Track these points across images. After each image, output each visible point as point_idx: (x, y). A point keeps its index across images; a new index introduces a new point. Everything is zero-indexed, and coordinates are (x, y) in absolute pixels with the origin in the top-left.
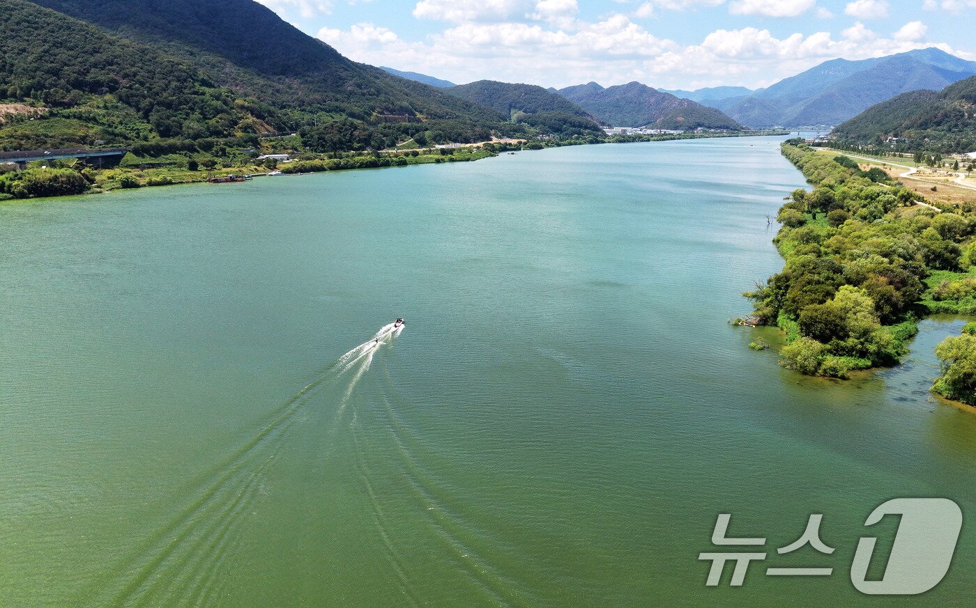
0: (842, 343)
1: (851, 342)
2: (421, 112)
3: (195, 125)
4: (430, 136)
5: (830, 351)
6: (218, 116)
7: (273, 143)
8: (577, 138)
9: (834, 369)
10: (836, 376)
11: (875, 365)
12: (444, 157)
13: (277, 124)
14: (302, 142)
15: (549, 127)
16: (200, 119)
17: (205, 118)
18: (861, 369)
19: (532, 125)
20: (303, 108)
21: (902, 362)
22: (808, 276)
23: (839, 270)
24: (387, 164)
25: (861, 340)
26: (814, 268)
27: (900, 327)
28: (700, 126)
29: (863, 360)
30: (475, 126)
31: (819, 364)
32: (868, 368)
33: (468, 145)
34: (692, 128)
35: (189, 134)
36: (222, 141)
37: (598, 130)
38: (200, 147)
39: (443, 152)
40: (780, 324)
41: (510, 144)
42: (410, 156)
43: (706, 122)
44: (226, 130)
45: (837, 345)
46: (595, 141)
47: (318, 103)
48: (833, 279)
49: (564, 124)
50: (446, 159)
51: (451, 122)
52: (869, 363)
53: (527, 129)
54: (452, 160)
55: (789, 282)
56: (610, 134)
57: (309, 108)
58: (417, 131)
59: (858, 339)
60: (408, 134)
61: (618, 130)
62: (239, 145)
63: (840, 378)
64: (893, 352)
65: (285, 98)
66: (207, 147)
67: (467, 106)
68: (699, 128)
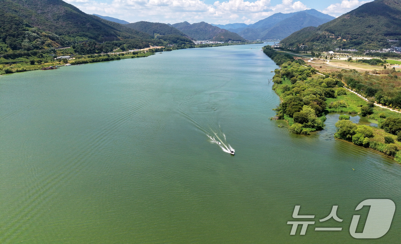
0: (307, 124)
1: (309, 123)
2: (119, 36)
3: (27, 44)
4: (126, 47)
5: (304, 127)
6: (36, 40)
7: (62, 51)
8: (184, 46)
9: (306, 132)
10: (307, 134)
11: (317, 130)
12: (134, 55)
13: (61, 43)
14: (74, 51)
15: (172, 41)
16: (28, 41)
17: (30, 41)
18: (313, 131)
19: (165, 40)
20: (69, 35)
21: (324, 129)
22: (293, 103)
23: (301, 101)
24: (112, 59)
25: (313, 123)
26: (294, 100)
27: (322, 117)
28: (230, 40)
29: (313, 129)
30: (143, 41)
31: (301, 131)
32: (315, 131)
33: (142, 50)
34: (227, 41)
35: (25, 48)
36: (40, 51)
37: (192, 42)
38: (31, 54)
39: (134, 53)
40: (285, 119)
41: (159, 49)
42: (121, 55)
43: (232, 38)
44: (40, 46)
45: (306, 124)
46: (191, 47)
47: (76, 33)
48: (300, 103)
49: (178, 40)
50: (136, 57)
51: (133, 40)
52: (315, 130)
53: (163, 42)
54: (138, 57)
55: (287, 105)
56: (196, 44)
57: (72, 35)
58: (121, 45)
59: (311, 122)
60: (117, 46)
61: (199, 42)
62: (48, 53)
63: (308, 134)
64: (321, 126)
65: (61, 31)
66: (35, 54)
67: (137, 33)
68: (230, 41)
